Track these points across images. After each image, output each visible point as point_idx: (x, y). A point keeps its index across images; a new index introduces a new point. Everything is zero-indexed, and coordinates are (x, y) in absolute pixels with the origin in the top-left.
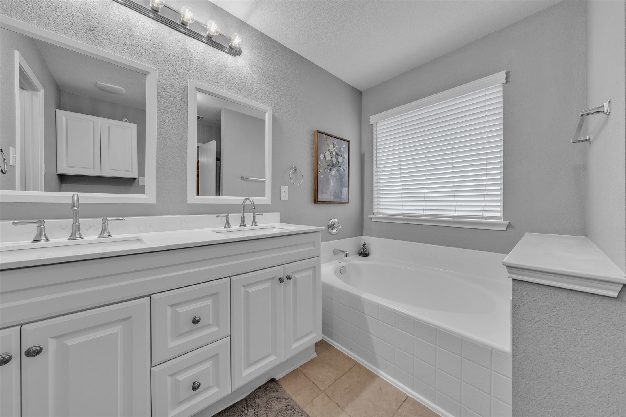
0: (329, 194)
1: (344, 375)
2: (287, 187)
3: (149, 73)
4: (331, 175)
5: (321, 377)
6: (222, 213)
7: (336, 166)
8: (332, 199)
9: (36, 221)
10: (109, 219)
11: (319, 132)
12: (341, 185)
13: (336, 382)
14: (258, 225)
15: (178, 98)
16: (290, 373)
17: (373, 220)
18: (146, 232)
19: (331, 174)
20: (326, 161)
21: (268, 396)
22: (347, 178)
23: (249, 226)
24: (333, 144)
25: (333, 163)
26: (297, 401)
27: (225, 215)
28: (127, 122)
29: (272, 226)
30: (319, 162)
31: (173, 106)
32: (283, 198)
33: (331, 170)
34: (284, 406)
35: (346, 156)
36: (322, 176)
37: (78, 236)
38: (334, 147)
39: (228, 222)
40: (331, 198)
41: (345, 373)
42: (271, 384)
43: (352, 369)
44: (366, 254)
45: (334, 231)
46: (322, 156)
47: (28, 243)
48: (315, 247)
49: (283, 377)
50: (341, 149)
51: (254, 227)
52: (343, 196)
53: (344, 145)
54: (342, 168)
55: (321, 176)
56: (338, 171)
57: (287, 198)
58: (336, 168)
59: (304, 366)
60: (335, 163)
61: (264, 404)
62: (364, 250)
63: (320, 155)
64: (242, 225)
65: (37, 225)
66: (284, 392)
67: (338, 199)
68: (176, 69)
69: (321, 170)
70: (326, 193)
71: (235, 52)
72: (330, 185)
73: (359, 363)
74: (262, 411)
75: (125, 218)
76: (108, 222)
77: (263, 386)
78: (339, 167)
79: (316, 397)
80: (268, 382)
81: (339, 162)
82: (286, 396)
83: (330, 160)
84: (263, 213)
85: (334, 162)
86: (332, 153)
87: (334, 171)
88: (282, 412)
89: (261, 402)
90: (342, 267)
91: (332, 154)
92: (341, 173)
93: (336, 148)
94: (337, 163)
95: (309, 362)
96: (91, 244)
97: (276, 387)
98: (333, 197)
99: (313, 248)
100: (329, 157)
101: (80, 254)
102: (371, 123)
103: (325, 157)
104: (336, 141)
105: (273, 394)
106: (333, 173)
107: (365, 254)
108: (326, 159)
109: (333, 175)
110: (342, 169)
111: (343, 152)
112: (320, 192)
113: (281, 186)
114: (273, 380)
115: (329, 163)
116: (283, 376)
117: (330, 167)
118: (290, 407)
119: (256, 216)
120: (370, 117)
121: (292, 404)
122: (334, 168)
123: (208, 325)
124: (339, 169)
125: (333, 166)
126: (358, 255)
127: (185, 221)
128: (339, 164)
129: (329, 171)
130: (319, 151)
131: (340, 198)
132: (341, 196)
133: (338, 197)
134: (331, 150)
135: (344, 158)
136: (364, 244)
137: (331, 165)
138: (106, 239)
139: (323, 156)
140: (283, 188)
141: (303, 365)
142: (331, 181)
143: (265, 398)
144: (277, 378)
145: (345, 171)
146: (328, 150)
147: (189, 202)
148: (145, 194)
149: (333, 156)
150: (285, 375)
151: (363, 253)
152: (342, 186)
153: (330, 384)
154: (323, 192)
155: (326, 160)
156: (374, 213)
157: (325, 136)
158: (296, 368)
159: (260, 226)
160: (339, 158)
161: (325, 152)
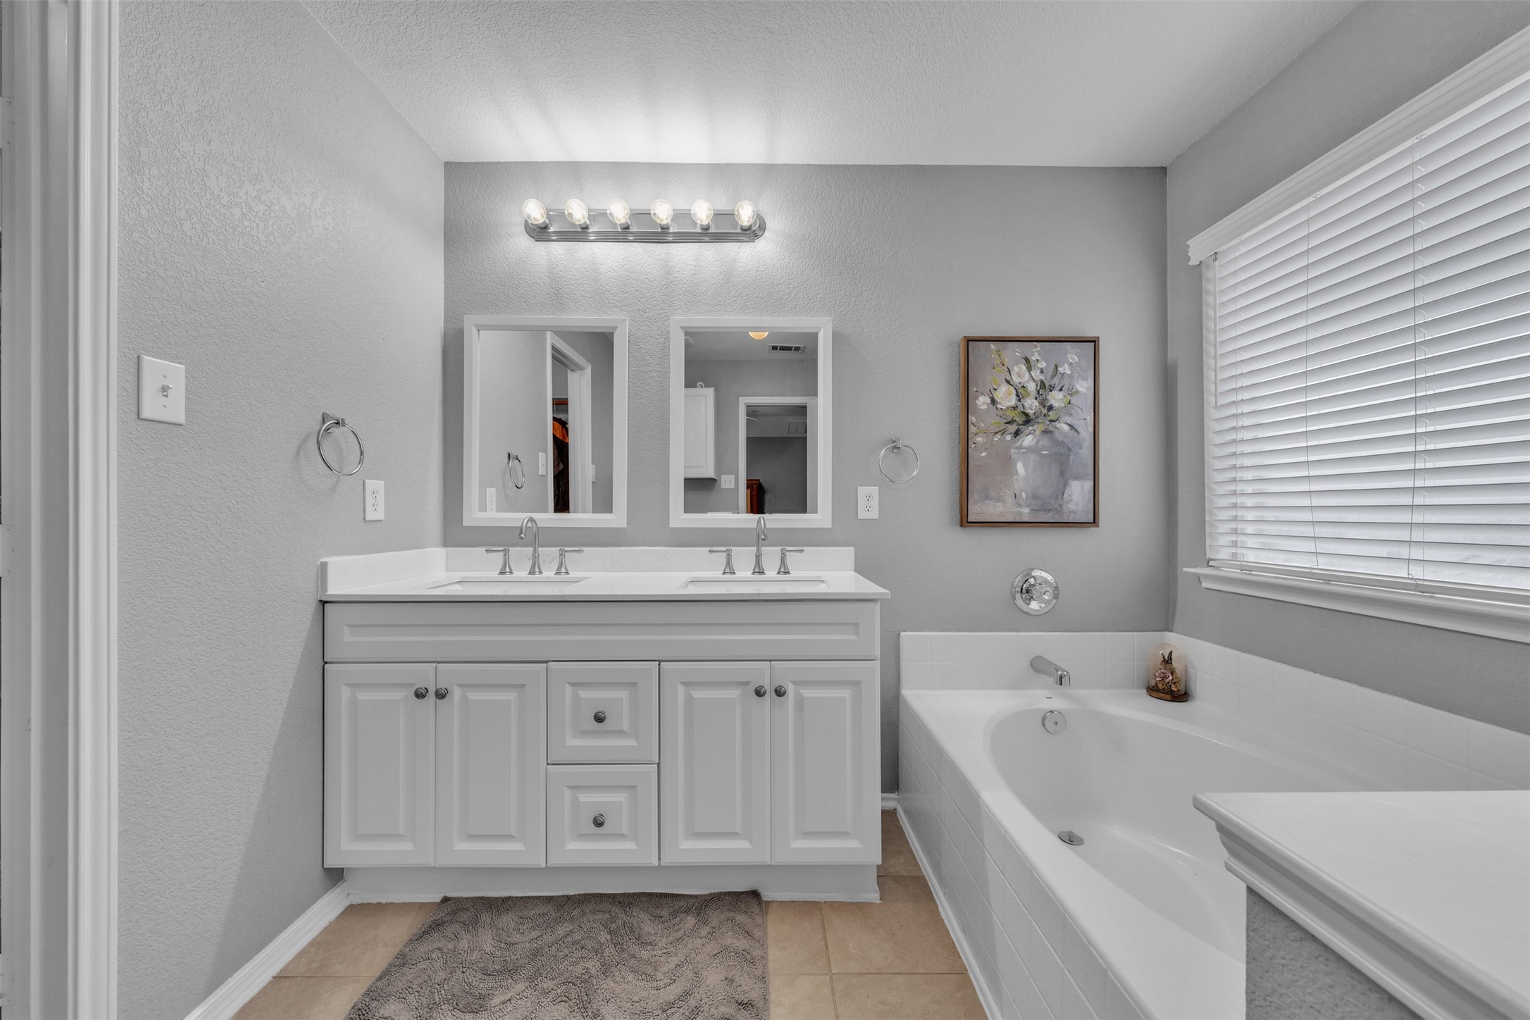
0: (1010, 500)
1: (905, 973)
2: (874, 491)
3: (617, 327)
4: (1017, 448)
5: (851, 946)
6: (717, 545)
7: (1039, 420)
8: (1026, 514)
9: (502, 549)
10: (567, 549)
11: (969, 340)
12: (1062, 474)
13: (873, 976)
14: (791, 572)
15: (657, 352)
16: (799, 902)
17: (1205, 585)
18: (613, 571)
19: (1018, 444)
20: (1000, 413)
21: (732, 914)
22: (1087, 452)
23: (771, 573)
24: (1027, 360)
25: (1026, 415)
26: (771, 957)
27: (724, 549)
28: (702, 387)
29: (817, 577)
30: (972, 419)
31: (651, 369)
32: (862, 514)
33: (1017, 434)
34: (741, 947)
35: (1084, 387)
36: (984, 454)
37: (537, 570)
38: (1029, 369)
39: (728, 564)
40: (1020, 514)
41: (912, 974)
42: (749, 900)
43: (939, 975)
44: (1170, 692)
45: (1034, 605)
46: (982, 402)
47: (494, 574)
48: (858, 635)
49: (782, 902)
50: (1061, 370)
51: (783, 577)
52: (1070, 506)
53: (1073, 356)
54: (1067, 423)
55: (979, 455)
56: (1049, 435)
57: (874, 514)
58: (1038, 428)
59: (835, 906)
60: (1035, 414)
61: (715, 923)
62: (1167, 680)
63: (977, 398)
64: (757, 570)
65: (502, 554)
66: (763, 927)
67: (1051, 514)
68: (655, 306)
69: (979, 439)
70: (999, 499)
71: (751, 233)
72: (1015, 477)
73: (968, 976)
74: (704, 932)
75: (584, 549)
76: (566, 554)
77: (736, 894)
78: (1051, 421)
79: (810, 974)
80: (746, 893)
81: (1050, 408)
82: (757, 933)
83: (1015, 408)
84: (804, 548)
85: (1029, 411)
86: (1023, 387)
87: (1030, 437)
88: (731, 954)
89: (715, 917)
90: (1052, 712)
91: (1020, 390)
92: (1060, 439)
93: (1039, 372)
94: (1045, 411)
95: (852, 904)
96: (548, 582)
97: (756, 909)
98: (1026, 510)
99: (854, 637)
100: (1010, 401)
101: (510, 594)
102: (1194, 261)
103: (993, 401)
104: (1038, 349)
105: (740, 918)
106: (1028, 440)
107: (1167, 693)
108: (999, 406)
109: (1025, 448)
110: (1066, 428)
111: (1071, 376)
112: (976, 496)
113: (859, 488)
114: (755, 894)
115: (1011, 415)
116: (784, 900)
117: (1013, 428)
118: (748, 957)
119: (787, 554)
120: (1188, 243)
121: (757, 953)
122: (1031, 428)
123: (620, 733)
124: (1052, 429)
125: (1028, 420)
126: (1145, 691)
127: (664, 557)
128: (1051, 413)
129: (1008, 438)
130: (973, 389)
131: (1059, 510)
132: (1061, 506)
133: (1049, 510)
134: (1016, 380)
135: (1072, 393)
136: (1167, 661)
137: (1020, 419)
138: (563, 576)
139: (989, 401)
140: (863, 491)
141: (836, 902)
142: (1020, 467)
143: (722, 917)
144: (767, 895)
145: (1076, 430)
146: (1008, 382)
147: (673, 524)
148: (612, 513)
149: (1028, 394)
150: (789, 900)
151: (1160, 686)
152: (1064, 477)
153: (857, 971)
154: (987, 498)
155: (997, 408)
156: (1211, 560)
157: (993, 346)
158: (818, 900)
159: (794, 574)
160: (1049, 398)
161: (995, 389)
